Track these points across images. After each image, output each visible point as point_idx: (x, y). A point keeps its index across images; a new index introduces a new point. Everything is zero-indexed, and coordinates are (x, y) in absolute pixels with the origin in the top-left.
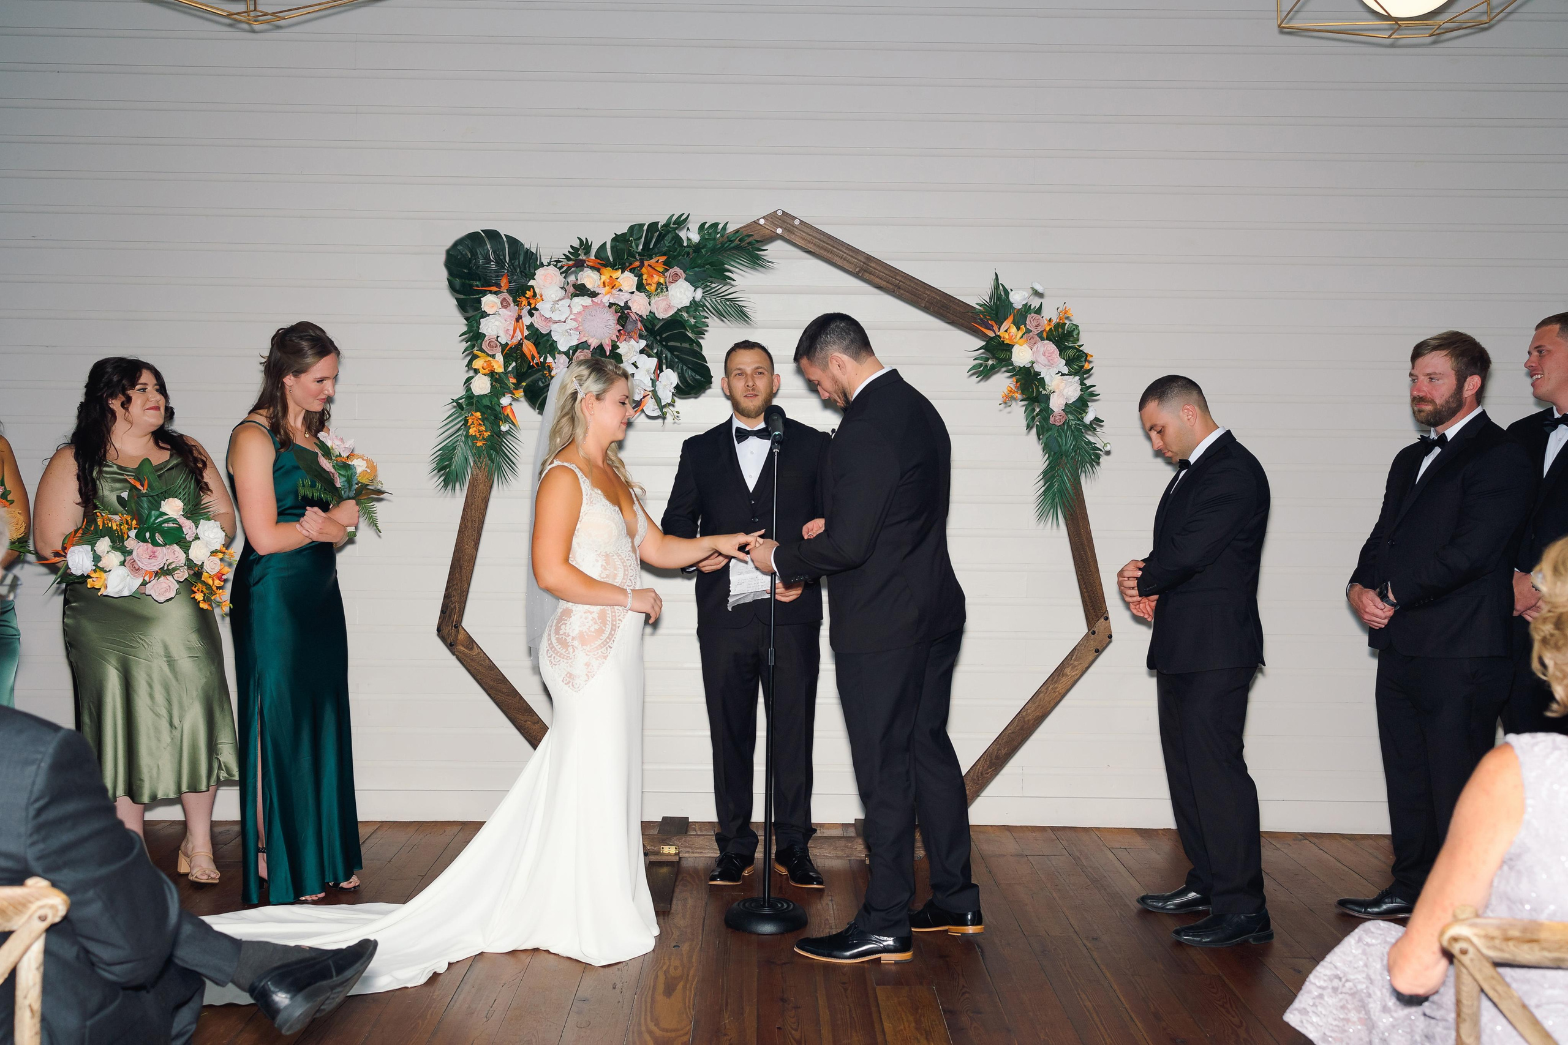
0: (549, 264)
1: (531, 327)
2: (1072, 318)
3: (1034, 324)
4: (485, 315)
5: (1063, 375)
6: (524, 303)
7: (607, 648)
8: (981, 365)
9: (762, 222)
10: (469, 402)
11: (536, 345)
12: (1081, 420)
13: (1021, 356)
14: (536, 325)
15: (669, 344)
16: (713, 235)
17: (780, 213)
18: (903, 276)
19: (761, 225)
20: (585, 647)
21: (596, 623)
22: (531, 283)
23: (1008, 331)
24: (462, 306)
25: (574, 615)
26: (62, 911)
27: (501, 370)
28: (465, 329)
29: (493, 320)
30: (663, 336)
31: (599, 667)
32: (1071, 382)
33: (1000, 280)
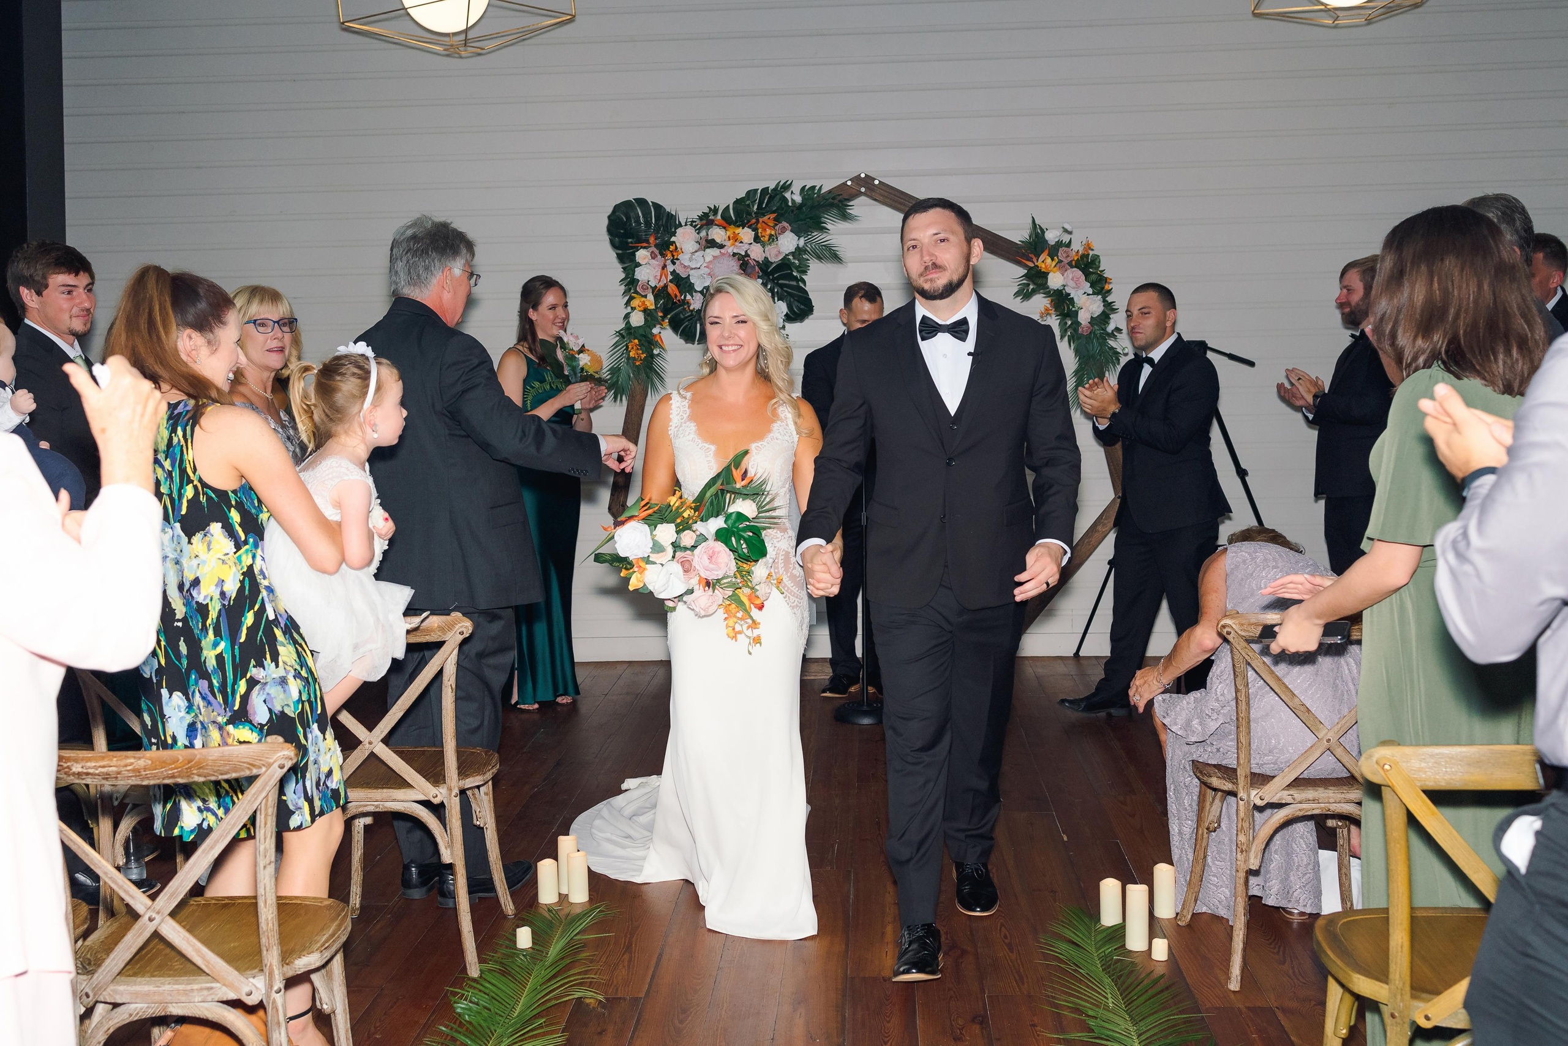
0: (686, 225)
1: (673, 273)
2: (1093, 249)
3: (1065, 255)
4: (638, 265)
5: (1088, 295)
6: (669, 255)
8: (1023, 289)
9: (849, 183)
10: (628, 332)
11: (678, 286)
12: (1104, 329)
13: (1055, 281)
14: (677, 271)
15: (780, 282)
16: (812, 195)
19: (848, 185)
22: (673, 239)
23: (1045, 262)
24: (621, 258)
27: (653, 307)
28: (623, 276)
29: (645, 269)
30: (775, 276)
32: (1095, 300)
33: (1037, 222)
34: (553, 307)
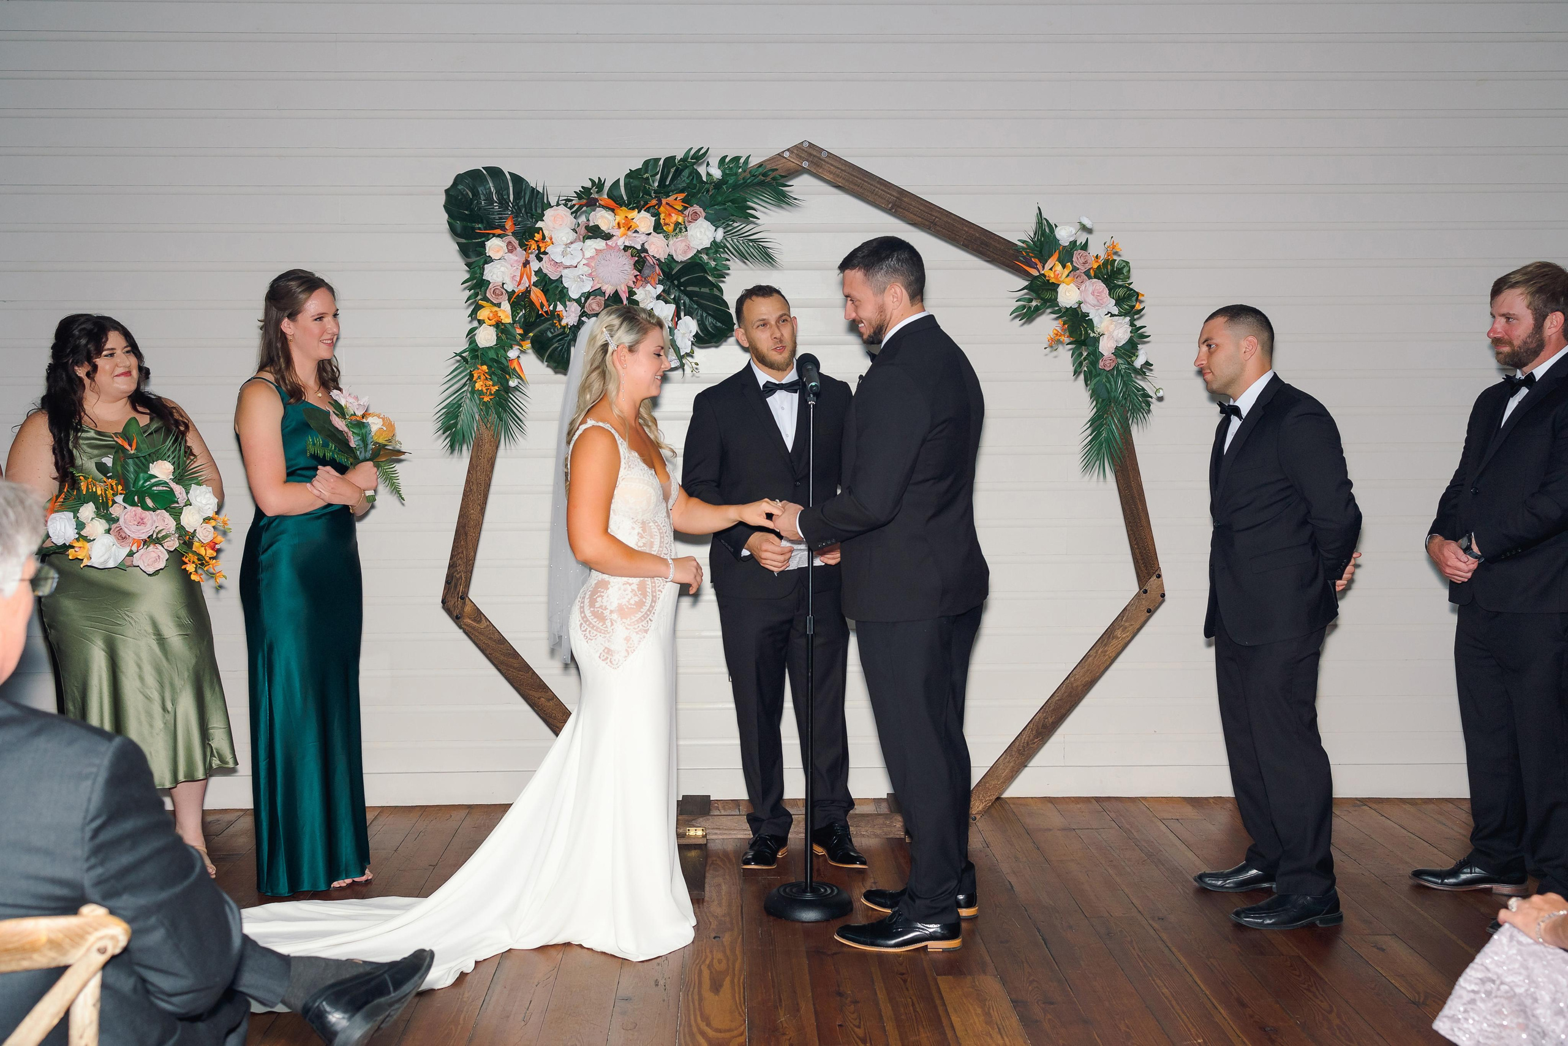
0: (558, 205)
1: (539, 272)
2: (1120, 253)
3: (1082, 260)
4: (489, 260)
5: (1112, 315)
6: (533, 247)
7: (647, 621)
8: (1024, 307)
9: (787, 154)
10: (474, 355)
11: (545, 291)
12: (1131, 364)
13: (1068, 295)
14: (545, 271)
15: (688, 289)
16: (734, 170)
17: (806, 145)
18: (939, 212)
19: (785, 158)
20: (624, 620)
21: (635, 595)
22: (539, 224)
23: (1053, 269)
24: (464, 250)
25: (612, 587)
26: (123, 941)
27: (509, 320)
28: (467, 276)
29: (498, 266)
30: (682, 280)
31: (640, 641)
32: (1121, 323)
33: (1044, 215)
34: (320, 318)
